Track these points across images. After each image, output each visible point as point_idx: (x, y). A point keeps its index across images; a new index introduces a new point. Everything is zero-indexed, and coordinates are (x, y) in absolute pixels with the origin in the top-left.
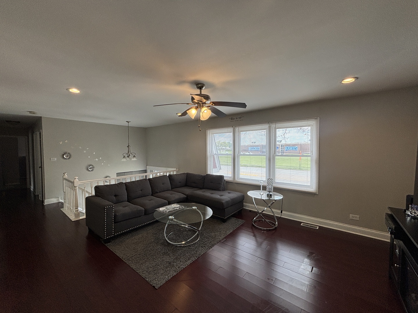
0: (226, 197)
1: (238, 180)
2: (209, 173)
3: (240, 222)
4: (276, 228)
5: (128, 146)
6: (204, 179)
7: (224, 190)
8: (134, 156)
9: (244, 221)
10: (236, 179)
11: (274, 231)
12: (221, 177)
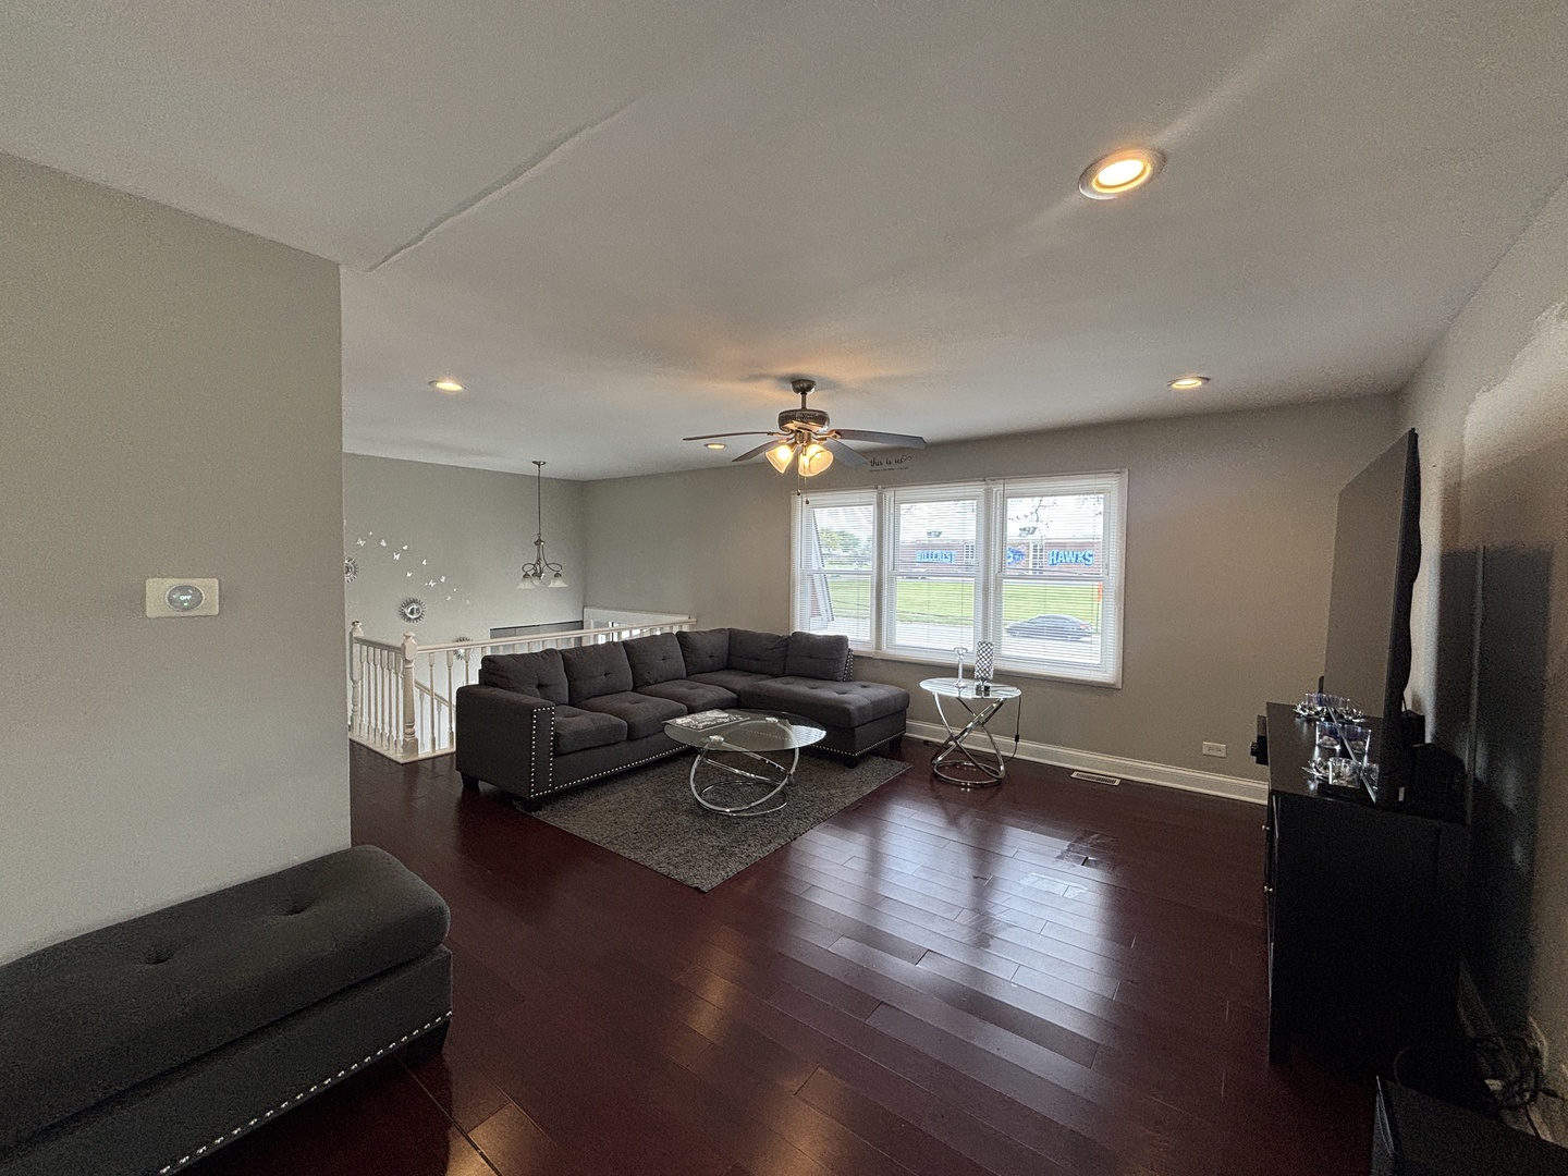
0: (857, 696)
1: (888, 651)
2: (797, 630)
3: (898, 767)
4: (1000, 782)
5: (538, 543)
6: (787, 646)
7: (848, 680)
8: (557, 575)
9: (909, 766)
10: (884, 647)
11: (994, 790)
12: (840, 641)
